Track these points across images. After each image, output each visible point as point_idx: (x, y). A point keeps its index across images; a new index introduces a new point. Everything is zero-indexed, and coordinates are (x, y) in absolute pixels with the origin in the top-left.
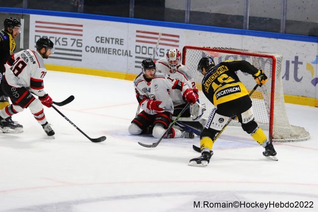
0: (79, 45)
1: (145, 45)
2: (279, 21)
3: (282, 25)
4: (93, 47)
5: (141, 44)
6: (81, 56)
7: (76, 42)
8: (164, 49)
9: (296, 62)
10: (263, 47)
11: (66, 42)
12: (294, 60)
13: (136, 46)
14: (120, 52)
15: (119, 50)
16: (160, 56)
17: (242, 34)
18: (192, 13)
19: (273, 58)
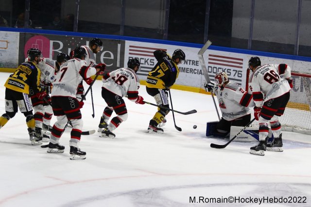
1: (216, 66)
5: (213, 65)
8: (230, 70)
10: (309, 70)
11: (153, 62)
13: (209, 67)
14: (195, 71)
15: (195, 69)
17: (293, 59)
18: (253, 42)
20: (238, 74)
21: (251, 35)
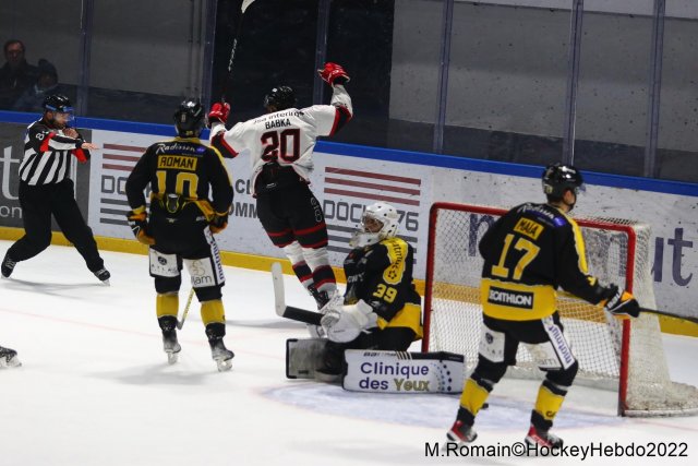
1: (345, 199)
2: (641, 150)
3: (647, 159)
5: (336, 198)
9: (679, 242)
10: (606, 208)
12: (673, 237)
13: (326, 202)
18: (448, 130)
19: (628, 230)
20: (408, 221)
21: (441, 113)
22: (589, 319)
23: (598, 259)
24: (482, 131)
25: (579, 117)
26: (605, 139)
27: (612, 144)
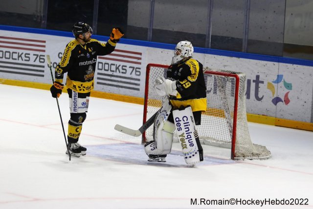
0: (41, 60)
1: (108, 61)
2: (241, 40)
3: (244, 44)
4: (56, 63)
6: (43, 71)
7: (38, 58)
8: (126, 66)
9: (258, 81)
10: (225, 66)
11: (29, 57)
12: (255, 79)
13: (99, 63)
16: (122, 73)
17: (204, 53)
18: (154, 31)
19: (236, 76)
20: (136, 71)
22: (217, 116)
23: (222, 89)
24: (170, 31)
25: (213, 25)
26: (225, 35)
27: (228, 37)
